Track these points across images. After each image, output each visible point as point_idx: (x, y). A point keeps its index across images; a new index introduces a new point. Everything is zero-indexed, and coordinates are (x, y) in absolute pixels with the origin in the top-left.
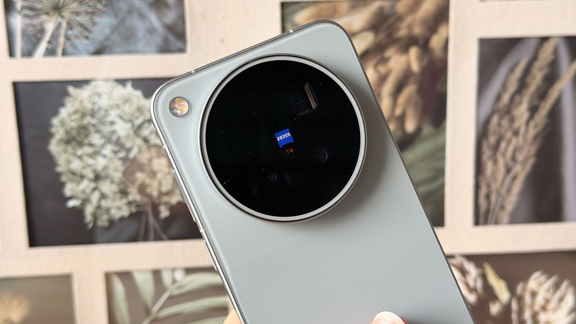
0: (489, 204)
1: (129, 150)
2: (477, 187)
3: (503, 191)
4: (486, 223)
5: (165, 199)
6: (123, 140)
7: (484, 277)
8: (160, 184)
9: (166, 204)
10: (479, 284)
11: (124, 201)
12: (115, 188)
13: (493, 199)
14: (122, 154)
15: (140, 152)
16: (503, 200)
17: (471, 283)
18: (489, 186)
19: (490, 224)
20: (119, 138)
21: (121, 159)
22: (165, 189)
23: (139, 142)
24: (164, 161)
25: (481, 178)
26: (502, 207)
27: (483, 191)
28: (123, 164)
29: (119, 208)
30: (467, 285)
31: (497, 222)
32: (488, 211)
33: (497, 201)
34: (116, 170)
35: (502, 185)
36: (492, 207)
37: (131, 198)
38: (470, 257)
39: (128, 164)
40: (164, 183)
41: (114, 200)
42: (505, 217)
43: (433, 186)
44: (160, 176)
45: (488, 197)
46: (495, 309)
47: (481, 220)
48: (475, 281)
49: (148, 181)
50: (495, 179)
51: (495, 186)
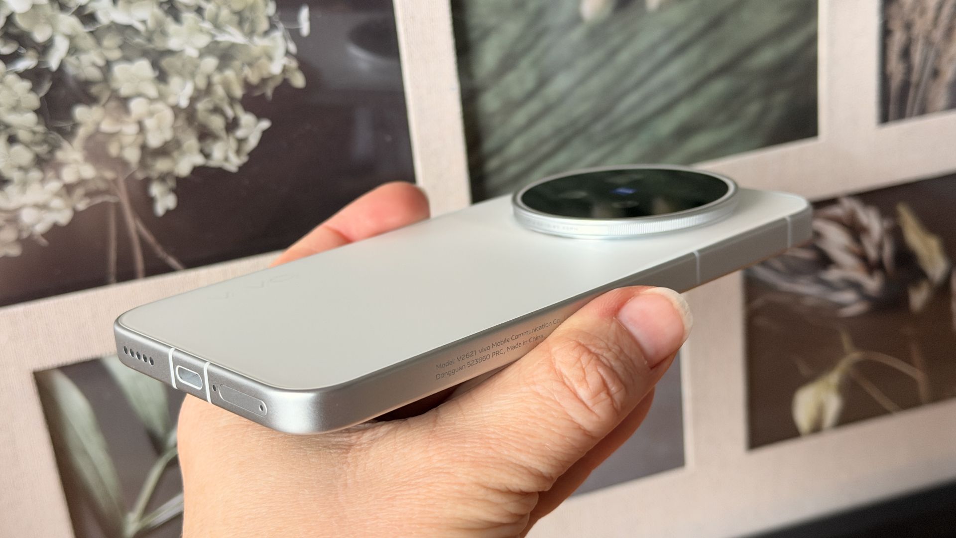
0: (909, 70)
1: (44, 49)
2: (886, 33)
3: (938, 35)
4: (901, 115)
5: (162, 165)
6: (22, 23)
7: (896, 233)
8: (142, 128)
9: (163, 178)
10: (888, 251)
11: (54, 185)
12: (23, 155)
13: (917, 57)
14: (27, 63)
15: (73, 50)
16: (939, 56)
17: (872, 253)
18: (908, 26)
19: (911, 116)
20: (10, 19)
21: (23, 75)
22: (154, 141)
23: (68, 22)
24: (143, 67)
25: (894, 9)
26: (936, 73)
27: (898, 39)
28: (34, 89)
29: (43, 207)
30: (863, 257)
31: (923, 111)
32: (906, 86)
33: (925, 61)
34: (16, 108)
35: (936, 18)
36: (915, 77)
37: (69, 175)
38: (869, 197)
39: (46, 86)
40: (149, 123)
41: (24, 184)
42: (941, 95)
43: (792, 43)
44: (137, 106)
45: (906, 54)
46: (919, 298)
47: (893, 108)
48: (880, 247)
49: (107, 126)
50: (923, 12)
51: (921, 26)
